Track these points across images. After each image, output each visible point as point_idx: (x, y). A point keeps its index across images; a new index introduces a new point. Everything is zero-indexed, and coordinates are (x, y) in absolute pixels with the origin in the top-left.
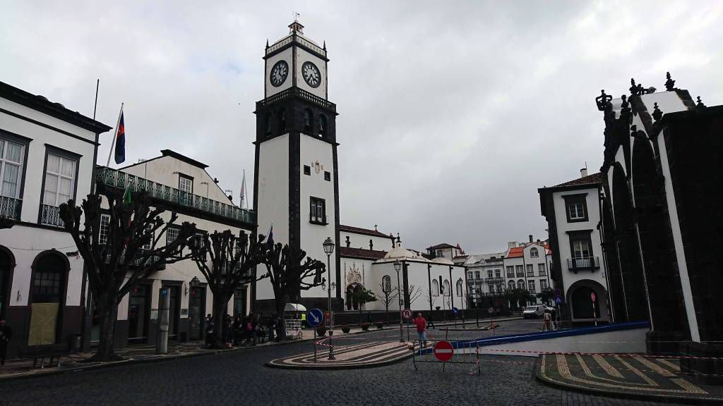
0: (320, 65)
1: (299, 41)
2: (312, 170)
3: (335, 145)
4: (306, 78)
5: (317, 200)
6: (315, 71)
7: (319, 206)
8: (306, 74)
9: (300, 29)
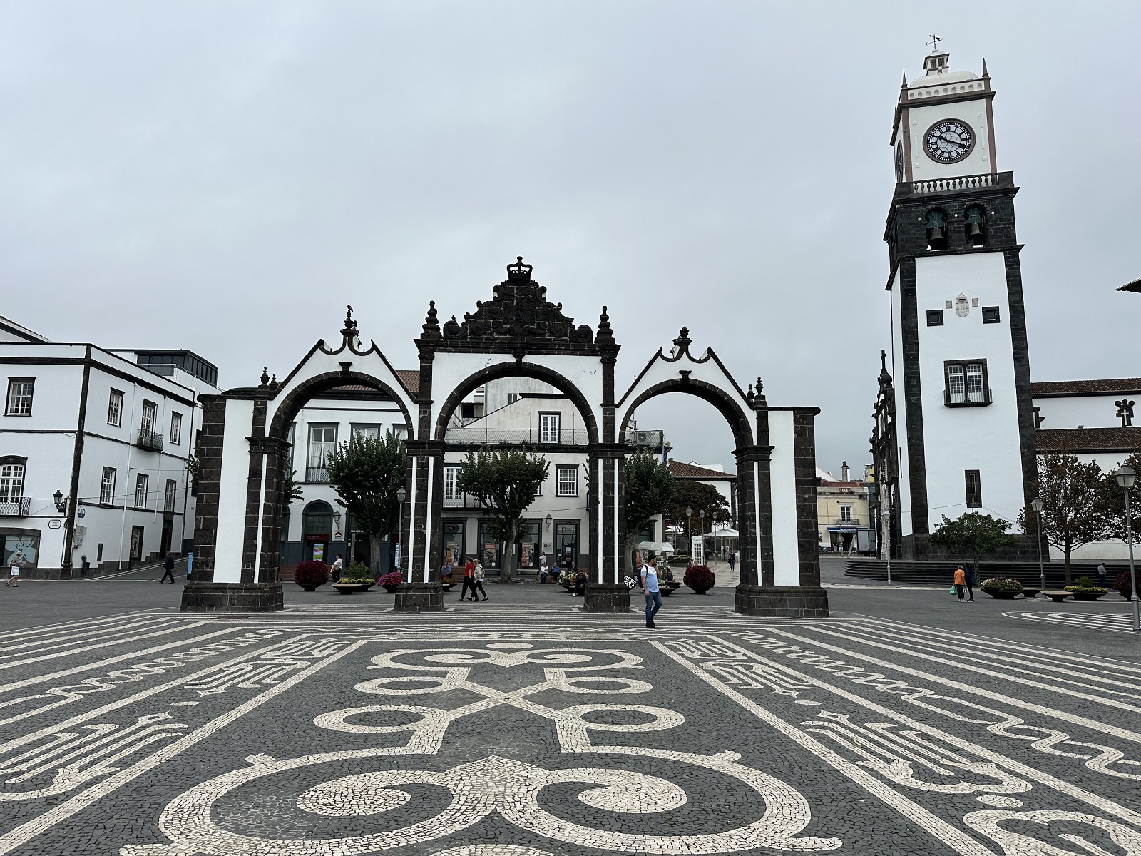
0: (972, 113)
1: (916, 95)
2: (948, 315)
3: (1012, 252)
4: (934, 155)
5: (964, 365)
6: (959, 131)
7: (974, 374)
8: (934, 146)
9: (942, 62)
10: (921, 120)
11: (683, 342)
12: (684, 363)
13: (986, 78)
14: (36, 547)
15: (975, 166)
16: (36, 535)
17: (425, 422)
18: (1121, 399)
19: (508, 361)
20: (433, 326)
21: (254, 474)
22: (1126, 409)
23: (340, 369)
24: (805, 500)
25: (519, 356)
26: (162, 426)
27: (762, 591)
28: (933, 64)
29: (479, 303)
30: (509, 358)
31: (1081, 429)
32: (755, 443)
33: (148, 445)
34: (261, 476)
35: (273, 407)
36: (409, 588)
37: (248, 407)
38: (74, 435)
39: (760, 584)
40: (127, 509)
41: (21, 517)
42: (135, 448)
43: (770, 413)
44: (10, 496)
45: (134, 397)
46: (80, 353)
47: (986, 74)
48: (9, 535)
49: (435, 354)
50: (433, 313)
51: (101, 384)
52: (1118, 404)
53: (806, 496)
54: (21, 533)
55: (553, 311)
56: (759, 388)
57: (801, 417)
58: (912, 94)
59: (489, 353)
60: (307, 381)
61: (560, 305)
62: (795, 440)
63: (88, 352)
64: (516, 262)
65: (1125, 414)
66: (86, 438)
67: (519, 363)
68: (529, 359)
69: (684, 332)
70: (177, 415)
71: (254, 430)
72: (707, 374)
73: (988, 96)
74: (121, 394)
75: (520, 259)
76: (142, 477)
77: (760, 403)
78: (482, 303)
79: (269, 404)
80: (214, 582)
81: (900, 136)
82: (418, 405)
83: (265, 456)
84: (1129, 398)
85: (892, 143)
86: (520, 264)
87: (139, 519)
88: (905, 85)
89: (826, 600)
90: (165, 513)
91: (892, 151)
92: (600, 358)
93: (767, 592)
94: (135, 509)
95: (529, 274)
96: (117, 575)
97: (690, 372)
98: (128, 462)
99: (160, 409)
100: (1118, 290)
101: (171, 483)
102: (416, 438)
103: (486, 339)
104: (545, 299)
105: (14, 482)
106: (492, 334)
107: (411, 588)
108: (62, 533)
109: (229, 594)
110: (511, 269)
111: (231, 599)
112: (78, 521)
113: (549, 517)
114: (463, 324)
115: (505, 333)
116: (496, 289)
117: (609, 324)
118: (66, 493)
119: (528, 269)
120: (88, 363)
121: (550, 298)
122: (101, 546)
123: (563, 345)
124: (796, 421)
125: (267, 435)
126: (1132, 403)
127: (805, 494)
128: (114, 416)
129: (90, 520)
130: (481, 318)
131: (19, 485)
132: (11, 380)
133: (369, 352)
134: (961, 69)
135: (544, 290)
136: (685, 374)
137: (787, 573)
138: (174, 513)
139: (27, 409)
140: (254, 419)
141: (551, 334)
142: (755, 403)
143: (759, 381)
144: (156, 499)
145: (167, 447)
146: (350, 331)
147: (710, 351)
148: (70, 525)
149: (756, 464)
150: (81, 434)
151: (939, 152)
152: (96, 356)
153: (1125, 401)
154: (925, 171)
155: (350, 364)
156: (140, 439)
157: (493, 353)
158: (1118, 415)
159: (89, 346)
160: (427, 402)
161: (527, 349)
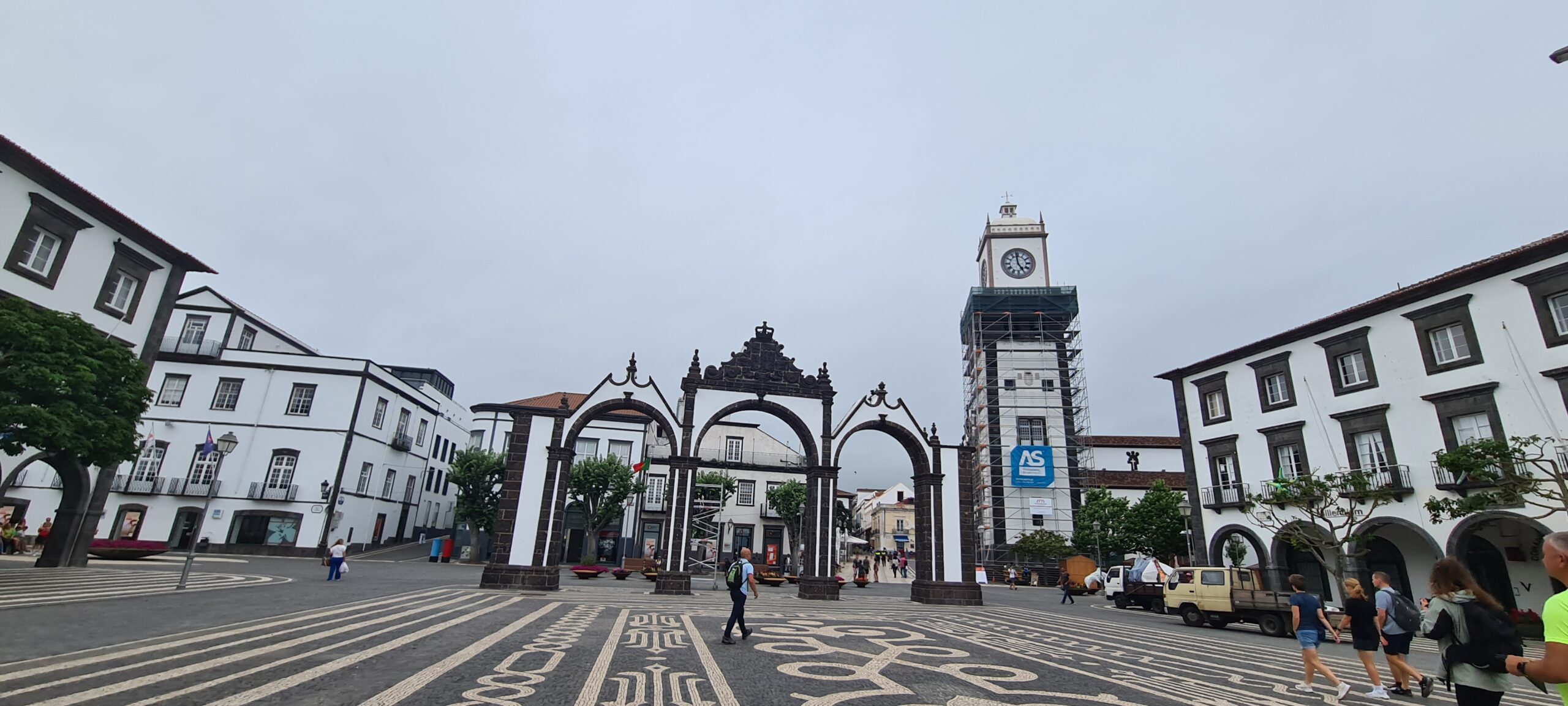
0: (1032, 246)
1: (995, 230)
2: (1019, 383)
3: (1061, 343)
4: (1008, 270)
5: (1030, 420)
6: (1025, 257)
7: (1037, 427)
8: (1008, 266)
9: (1012, 210)
10: (1000, 247)
11: (881, 393)
12: (882, 409)
13: (1042, 224)
14: (297, 528)
15: (1034, 281)
16: (299, 517)
17: (686, 442)
18: (1130, 450)
19: (753, 399)
20: (695, 368)
21: (550, 476)
22: (1133, 457)
23: (624, 397)
24: (966, 516)
25: (761, 396)
26: (412, 431)
27: (935, 586)
28: (1006, 211)
29: (733, 354)
30: (754, 397)
31: (1104, 470)
32: (931, 472)
33: (400, 446)
34: (555, 478)
35: (569, 424)
36: (668, 576)
37: (548, 423)
38: (345, 434)
39: (934, 579)
40: (377, 498)
41: (286, 501)
42: (390, 448)
43: (942, 449)
44: (279, 483)
45: (396, 404)
46: (360, 367)
47: (1042, 222)
48: (272, 516)
49: (698, 390)
50: (696, 358)
51: (373, 391)
52: (1128, 454)
53: (967, 513)
54: (284, 515)
55: (788, 363)
56: (934, 430)
57: (963, 454)
58: (993, 229)
59: (739, 391)
60: (597, 405)
61: (793, 359)
62: (959, 471)
63: (367, 367)
64: (762, 325)
65: (1133, 461)
66: (355, 437)
67: (761, 400)
68: (768, 398)
69: (882, 386)
70: (424, 422)
71: (553, 442)
72: (897, 417)
73: (1044, 236)
74: (385, 402)
75: (765, 323)
76: (391, 472)
77: (935, 442)
78: (736, 353)
79: (566, 420)
80: (510, 563)
81: (985, 256)
82: (682, 429)
83: (560, 463)
84: (1136, 450)
85: (978, 260)
86: (765, 327)
87: (384, 508)
88: (988, 223)
89: (980, 593)
90: (404, 503)
91: (977, 266)
92: (821, 401)
93: (940, 586)
94: (382, 499)
95: (771, 334)
96: (362, 555)
97: (886, 415)
98: (382, 457)
99: (412, 416)
100: (1155, 377)
101: (412, 478)
102: (679, 454)
103: (737, 380)
104: (782, 354)
105: (285, 471)
106: (741, 377)
107: (669, 576)
108: (322, 517)
109: (521, 574)
110: (759, 330)
111: (523, 579)
112: (337, 507)
113: (731, 522)
114: (720, 369)
115: (751, 378)
116: (746, 344)
117: (828, 376)
118: (332, 483)
119: (770, 331)
120: (365, 375)
121: (786, 353)
122: (352, 529)
123: (795, 389)
124: (960, 456)
125: (562, 445)
126: (1138, 454)
127: (966, 511)
128: (377, 421)
129: (348, 507)
130: (734, 365)
131: (290, 474)
132: (296, 385)
133: (647, 385)
134: (1025, 216)
135: (782, 347)
136: (883, 416)
137: (953, 573)
138: (410, 504)
139: (306, 410)
140: (553, 432)
141: (786, 379)
142: (931, 442)
143: (934, 425)
144: (398, 492)
145: (414, 449)
146: (632, 369)
147: (900, 401)
148: (330, 511)
149: (932, 487)
150: (351, 433)
151: (1011, 270)
152: (373, 370)
153: (1133, 452)
154: (1002, 281)
155: (632, 393)
156: (395, 441)
157: (742, 391)
158: (1129, 462)
159: (368, 362)
160: (689, 426)
161: (768, 390)
